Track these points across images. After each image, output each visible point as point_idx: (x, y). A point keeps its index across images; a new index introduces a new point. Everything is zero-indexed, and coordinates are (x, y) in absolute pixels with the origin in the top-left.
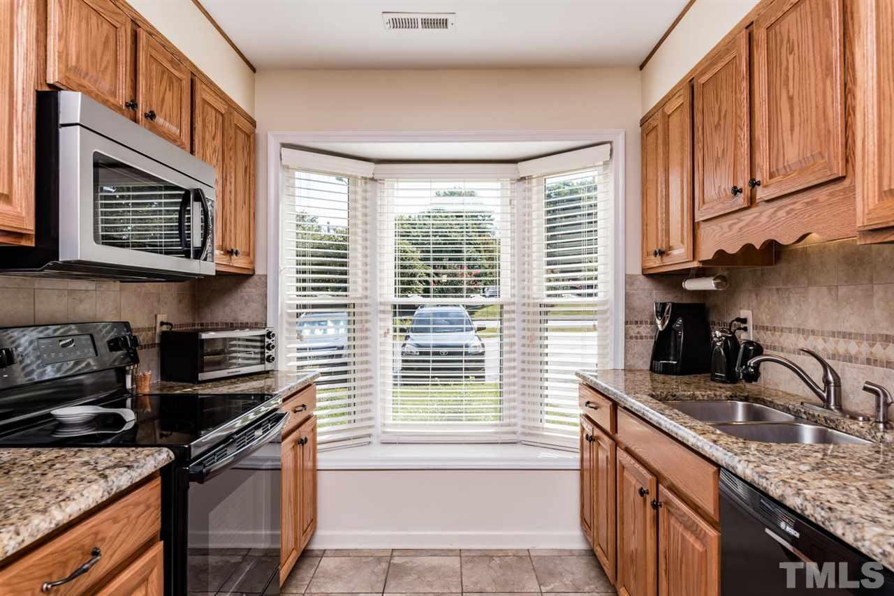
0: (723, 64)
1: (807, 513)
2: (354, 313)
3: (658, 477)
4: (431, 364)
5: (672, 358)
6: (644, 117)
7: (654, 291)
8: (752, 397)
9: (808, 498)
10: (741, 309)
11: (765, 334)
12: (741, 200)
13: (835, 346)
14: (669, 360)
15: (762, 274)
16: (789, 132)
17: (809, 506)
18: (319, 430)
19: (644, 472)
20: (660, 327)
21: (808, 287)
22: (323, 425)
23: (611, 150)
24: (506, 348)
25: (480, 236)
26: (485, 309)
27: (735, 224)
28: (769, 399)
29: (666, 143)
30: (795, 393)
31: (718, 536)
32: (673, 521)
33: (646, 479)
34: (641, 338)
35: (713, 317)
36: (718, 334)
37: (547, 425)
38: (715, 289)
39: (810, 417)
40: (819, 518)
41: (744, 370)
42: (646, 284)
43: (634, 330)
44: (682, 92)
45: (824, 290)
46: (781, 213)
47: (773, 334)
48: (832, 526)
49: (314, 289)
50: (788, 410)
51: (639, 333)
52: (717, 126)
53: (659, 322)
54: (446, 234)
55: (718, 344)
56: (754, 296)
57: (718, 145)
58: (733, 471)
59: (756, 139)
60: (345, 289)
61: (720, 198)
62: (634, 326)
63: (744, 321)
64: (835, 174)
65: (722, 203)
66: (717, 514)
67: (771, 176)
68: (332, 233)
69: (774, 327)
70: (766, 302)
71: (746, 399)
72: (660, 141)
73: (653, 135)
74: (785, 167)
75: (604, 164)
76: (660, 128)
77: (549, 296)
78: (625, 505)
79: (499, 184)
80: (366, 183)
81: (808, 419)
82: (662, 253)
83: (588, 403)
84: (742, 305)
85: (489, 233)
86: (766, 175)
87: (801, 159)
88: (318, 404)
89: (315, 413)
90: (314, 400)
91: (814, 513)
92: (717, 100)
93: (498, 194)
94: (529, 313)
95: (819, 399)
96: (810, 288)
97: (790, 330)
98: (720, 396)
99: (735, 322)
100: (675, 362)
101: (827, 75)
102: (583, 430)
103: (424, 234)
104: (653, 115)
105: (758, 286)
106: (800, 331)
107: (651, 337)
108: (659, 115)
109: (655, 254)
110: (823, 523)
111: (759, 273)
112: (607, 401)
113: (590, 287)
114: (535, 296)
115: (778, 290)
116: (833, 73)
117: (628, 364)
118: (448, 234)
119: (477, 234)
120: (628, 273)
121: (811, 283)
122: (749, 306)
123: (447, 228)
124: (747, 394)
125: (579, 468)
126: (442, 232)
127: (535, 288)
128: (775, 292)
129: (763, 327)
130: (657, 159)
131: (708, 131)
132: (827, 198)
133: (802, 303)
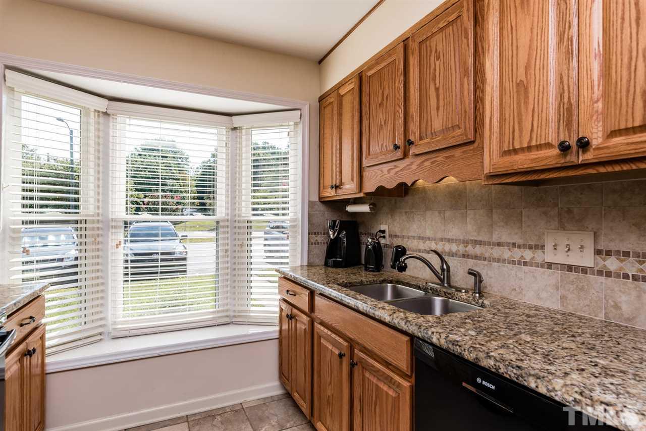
0: (386, 64)
1: (501, 371)
2: (86, 228)
3: (352, 343)
4: (159, 268)
5: (338, 256)
6: (322, 96)
7: (326, 212)
8: (395, 281)
9: (498, 359)
10: (381, 224)
11: (397, 240)
12: (399, 154)
13: (443, 247)
14: (337, 258)
15: (396, 203)
16: (436, 112)
17: (501, 366)
18: (47, 336)
19: (341, 340)
20: (331, 236)
21: (425, 211)
22: (51, 331)
23: (301, 115)
24: (221, 254)
25: (180, 173)
26: (182, 225)
27: (392, 169)
28: (406, 281)
29: (340, 113)
30: (417, 276)
31: (411, 387)
32: (367, 375)
33: (344, 345)
34: (318, 243)
35: (361, 230)
36: (370, 240)
37: (253, 308)
38: (369, 211)
39: (434, 292)
40: (513, 375)
41: (398, 264)
42: (322, 208)
43: (314, 238)
44: (353, 80)
45: (436, 213)
46: (427, 163)
47: (402, 240)
48: (525, 380)
49: (42, 206)
50: (419, 288)
51: (317, 240)
52: (381, 105)
53: (331, 233)
54: (154, 170)
55: (370, 247)
56: (390, 216)
57: (381, 117)
58: (429, 341)
59: (411, 114)
60: (76, 207)
61: (382, 151)
62: (314, 236)
63: (383, 232)
64: (469, 139)
65: (384, 155)
66: (409, 371)
67: (421, 139)
68: (52, 162)
69: (403, 236)
70: (398, 220)
71: (391, 282)
72: (335, 112)
73: (329, 108)
74: (432, 133)
75: (294, 125)
76: (335, 104)
77: (254, 215)
78: (322, 364)
79: (216, 131)
80: (99, 116)
81: (432, 293)
82: (337, 187)
83: (288, 291)
84: (382, 221)
85: (186, 172)
86: (417, 138)
87: (444, 128)
88: (47, 312)
89: (43, 321)
90: (43, 308)
91: (507, 371)
92: (381, 86)
93: (216, 137)
94: (239, 228)
95: (438, 280)
96: (427, 212)
97: (414, 237)
98: (376, 281)
99: (378, 233)
100: (341, 260)
101: (465, 75)
102: (281, 310)
103: (135, 169)
104: (329, 95)
105: (393, 211)
106: (420, 238)
107: (324, 243)
108: (334, 95)
109: (332, 187)
110: (517, 378)
111: (393, 201)
112: (306, 290)
113: (284, 209)
114: (243, 215)
115: (406, 212)
116: (469, 74)
117: (310, 261)
118: (155, 170)
119: (178, 172)
120: (310, 200)
121: (428, 209)
122: (386, 222)
123: (155, 166)
124: (391, 279)
125: (278, 337)
126: (151, 169)
127: (244, 209)
128: (404, 214)
129: (396, 236)
130: (332, 124)
131: (373, 106)
132: (460, 155)
133: (422, 220)
